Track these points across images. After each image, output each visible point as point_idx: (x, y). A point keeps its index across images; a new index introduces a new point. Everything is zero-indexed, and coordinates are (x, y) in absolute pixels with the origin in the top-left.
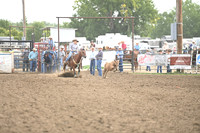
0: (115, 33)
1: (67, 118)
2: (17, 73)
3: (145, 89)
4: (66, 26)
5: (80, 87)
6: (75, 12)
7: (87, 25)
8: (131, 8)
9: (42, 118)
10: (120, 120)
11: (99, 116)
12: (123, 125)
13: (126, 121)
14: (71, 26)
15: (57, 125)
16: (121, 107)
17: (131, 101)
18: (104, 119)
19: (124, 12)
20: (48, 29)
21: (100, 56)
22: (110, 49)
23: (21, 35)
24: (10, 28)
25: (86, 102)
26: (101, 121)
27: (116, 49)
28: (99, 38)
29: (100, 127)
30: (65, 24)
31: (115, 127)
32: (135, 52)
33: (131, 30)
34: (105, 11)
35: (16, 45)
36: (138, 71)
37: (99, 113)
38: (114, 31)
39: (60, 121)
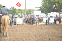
1: (39, 38)
2: (23, 25)
4: (38, 10)
5: (43, 29)
6: (41, 6)
7: (45, 9)
8: (59, 4)
9: (31, 38)
10: (56, 39)
11: (49, 38)
13: (58, 39)
14: (40, 10)
16: (56, 35)
17: (59, 33)
18: (51, 39)
19: (57, 5)
20: (33, 11)
21: (49, 19)
22: (52, 17)
23: (25, 13)
24: (21, 11)
25: (45, 33)
26: (50, 39)
28: (49, 14)
30: (38, 9)
32: (60, 18)
33: (59, 11)
34: (51, 5)
35: (23, 16)
36: (61, 24)
38: (54, 11)
39: (37, 39)
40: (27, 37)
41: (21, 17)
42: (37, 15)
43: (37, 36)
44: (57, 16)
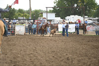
0: (75, 15)
1: (51, 57)
2: (27, 35)
3: (90, 43)
4: (50, 12)
6: (55, 5)
7: (61, 11)
8: (83, 2)
9: (39, 57)
10: (77, 58)
11: (67, 56)
12: (79, 61)
13: (80, 59)
14: (53, 12)
15: (46, 61)
16: (78, 52)
17: (83, 49)
18: (70, 58)
19: (80, 4)
20: (42, 13)
21: (67, 27)
22: (72, 23)
23: (29, 16)
24: (23, 13)
25: (60, 49)
26: (68, 59)
27: (75, 23)
28: (67, 18)
29: (68, 62)
31: (75, 62)
32: (85, 25)
33: (83, 13)
34: (70, 4)
35: (26, 21)
36: (87, 34)
37: (67, 55)
38: (75, 14)
39: (48, 59)
40: (32, 55)
41: (23, 24)
42: (48, 20)
43: (48, 53)
44: (79, 21)
